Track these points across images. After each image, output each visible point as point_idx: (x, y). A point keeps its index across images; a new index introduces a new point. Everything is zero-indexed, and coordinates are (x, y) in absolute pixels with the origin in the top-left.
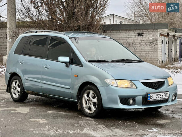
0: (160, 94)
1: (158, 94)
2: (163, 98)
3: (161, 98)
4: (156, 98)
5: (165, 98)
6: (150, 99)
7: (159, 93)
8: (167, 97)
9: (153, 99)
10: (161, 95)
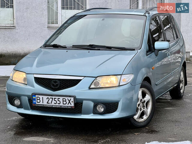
0: (54, 97)
1: (49, 97)
2: (61, 104)
3: (57, 104)
4: (47, 103)
5: (67, 105)
6: (37, 103)
7: (52, 96)
8: (69, 105)
9: (41, 103)
10: (56, 100)
